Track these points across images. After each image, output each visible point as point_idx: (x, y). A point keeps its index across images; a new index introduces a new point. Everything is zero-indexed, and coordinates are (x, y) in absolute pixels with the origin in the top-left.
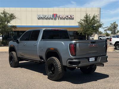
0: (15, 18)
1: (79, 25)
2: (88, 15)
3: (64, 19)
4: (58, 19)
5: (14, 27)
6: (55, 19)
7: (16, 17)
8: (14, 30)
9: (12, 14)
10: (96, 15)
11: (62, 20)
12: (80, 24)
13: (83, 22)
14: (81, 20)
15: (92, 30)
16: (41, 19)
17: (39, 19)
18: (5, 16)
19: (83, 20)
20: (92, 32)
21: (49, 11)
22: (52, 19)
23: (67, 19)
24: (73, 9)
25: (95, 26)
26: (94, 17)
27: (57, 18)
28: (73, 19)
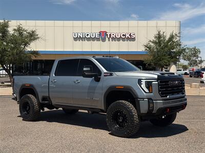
0: (38, 38)
1: (146, 50)
2: (161, 33)
3: (119, 39)
4: (109, 40)
5: (35, 53)
6: (104, 40)
7: (39, 36)
8: (33, 58)
9: (33, 32)
10: (174, 32)
11: (115, 41)
12: (148, 48)
13: (152, 44)
14: (150, 41)
15: (169, 59)
16: (79, 41)
17: (75, 39)
18: (21, 34)
19: (153, 42)
20: (169, 61)
21: (93, 27)
22: (98, 39)
23: (124, 40)
24: (133, 23)
25: (174, 52)
26: (172, 37)
27: (107, 39)
28: (134, 39)
